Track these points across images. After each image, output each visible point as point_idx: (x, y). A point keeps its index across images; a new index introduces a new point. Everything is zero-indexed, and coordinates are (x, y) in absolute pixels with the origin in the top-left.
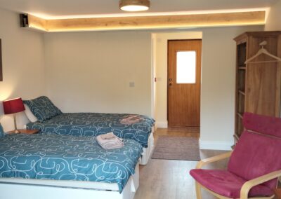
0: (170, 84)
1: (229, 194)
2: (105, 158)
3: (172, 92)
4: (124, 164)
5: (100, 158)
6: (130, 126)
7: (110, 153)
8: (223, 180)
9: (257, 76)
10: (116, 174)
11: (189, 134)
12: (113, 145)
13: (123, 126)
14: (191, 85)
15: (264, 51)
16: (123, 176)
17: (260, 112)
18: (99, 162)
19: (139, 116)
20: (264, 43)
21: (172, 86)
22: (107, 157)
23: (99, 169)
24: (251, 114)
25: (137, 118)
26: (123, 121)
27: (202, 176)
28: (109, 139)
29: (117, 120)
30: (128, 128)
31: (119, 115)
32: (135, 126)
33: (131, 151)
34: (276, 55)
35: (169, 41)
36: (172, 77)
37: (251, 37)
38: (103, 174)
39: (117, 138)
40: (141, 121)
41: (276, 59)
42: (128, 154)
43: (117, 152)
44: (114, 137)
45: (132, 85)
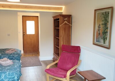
0: (24, 35)
1: (63, 77)
2: (7, 70)
3: (25, 38)
4: (17, 72)
5: (4, 70)
6: (11, 54)
7: (9, 67)
8: (58, 72)
9: (63, 31)
10: (14, 77)
11: (34, 55)
12: (8, 64)
13: (8, 54)
14: (33, 35)
15: (66, 22)
16: (18, 77)
17: (65, 44)
18: (5, 73)
19: (14, 49)
20: (66, 19)
21: (25, 36)
22: (8, 69)
23: (5, 76)
24: (65, 45)
25: (14, 50)
26: (7, 52)
27: (50, 72)
28: (5, 61)
29: (4, 52)
30: (10, 55)
31: (3, 49)
32: (14, 54)
33: (18, 65)
34: (69, 23)
35: (23, 16)
36: (24, 31)
37: (61, 17)
38: (8, 78)
39: (9, 60)
40: (16, 51)
41: (69, 25)
42: (17, 67)
43: (12, 66)
44: (8, 60)
45: (9, 35)
